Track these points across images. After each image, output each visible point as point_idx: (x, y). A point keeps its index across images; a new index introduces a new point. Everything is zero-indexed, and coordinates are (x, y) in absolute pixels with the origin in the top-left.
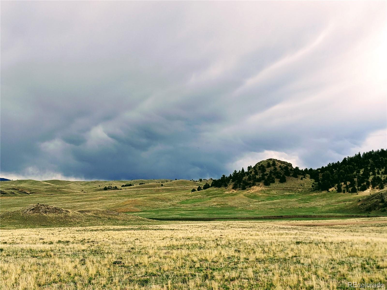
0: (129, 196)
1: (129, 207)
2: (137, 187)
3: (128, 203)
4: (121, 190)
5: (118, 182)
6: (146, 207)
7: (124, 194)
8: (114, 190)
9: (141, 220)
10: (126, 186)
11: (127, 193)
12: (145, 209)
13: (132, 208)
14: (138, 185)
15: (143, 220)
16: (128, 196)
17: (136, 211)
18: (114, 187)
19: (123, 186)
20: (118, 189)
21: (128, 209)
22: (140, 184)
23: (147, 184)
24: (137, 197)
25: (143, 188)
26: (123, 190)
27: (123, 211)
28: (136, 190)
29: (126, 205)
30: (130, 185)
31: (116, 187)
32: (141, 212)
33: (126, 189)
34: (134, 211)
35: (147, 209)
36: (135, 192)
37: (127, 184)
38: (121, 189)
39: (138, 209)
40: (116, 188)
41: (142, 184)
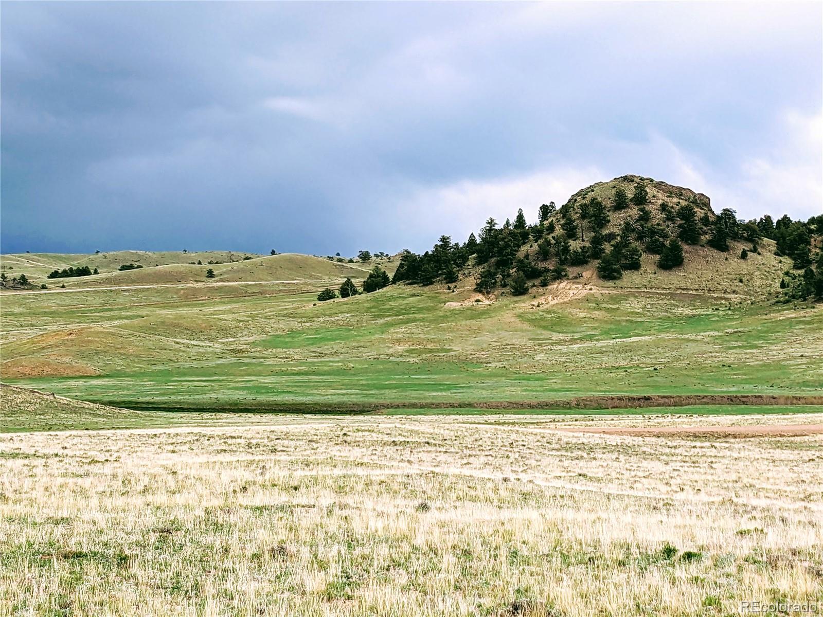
0: (73, 312)
1: (52, 357)
2: (108, 281)
3: (52, 341)
4: (43, 291)
5: (38, 261)
6: (125, 356)
7: (52, 305)
8: (14, 288)
9: (66, 408)
10: (65, 274)
11: (68, 302)
12: (119, 364)
13: (66, 359)
14: (117, 273)
15: (74, 410)
16: (71, 314)
17: (78, 374)
18: (14, 279)
19: (55, 275)
20: (32, 287)
21: (49, 364)
22: (124, 268)
23: (153, 269)
24: (101, 317)
25: (133, 282)
26: (50, 289)
27: (27, 371)
28: (103, 292)
29: (43, 348)
30: (84, 272)
31: (23, 277)
32: (99, 376)
33: (63, 287)
34: (71, 375)
35: (128, 366)
36: (98, 301)
37: (71, 269)
38: (44, 287)
39: (91, 368)
40: (23, 282)
41: (131, 267)
